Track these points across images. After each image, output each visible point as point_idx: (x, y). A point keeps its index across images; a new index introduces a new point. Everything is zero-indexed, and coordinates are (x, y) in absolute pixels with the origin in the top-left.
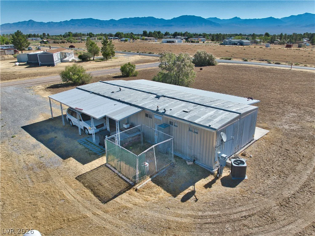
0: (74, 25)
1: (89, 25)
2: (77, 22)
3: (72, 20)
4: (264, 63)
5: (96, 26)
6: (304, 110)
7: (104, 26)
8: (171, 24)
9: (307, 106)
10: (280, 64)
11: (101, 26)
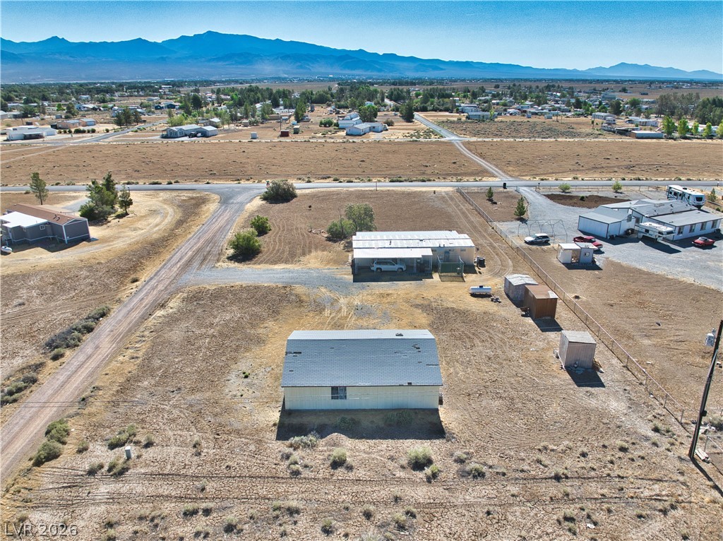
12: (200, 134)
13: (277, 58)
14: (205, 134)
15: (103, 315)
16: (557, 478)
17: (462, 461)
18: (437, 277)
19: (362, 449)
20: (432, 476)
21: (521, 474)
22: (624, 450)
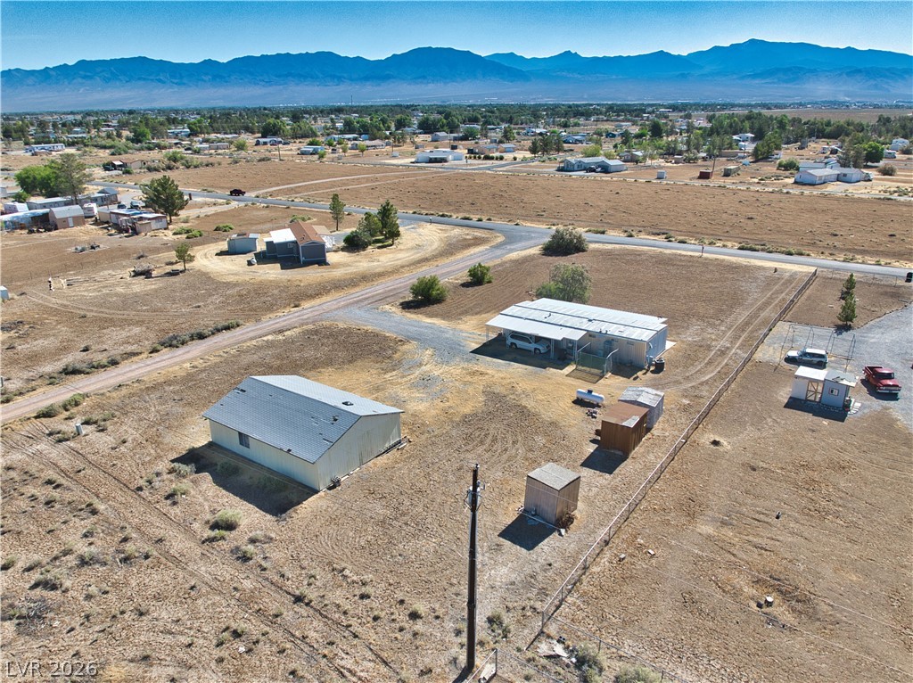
0: (88, 76)
1: (139, 79)
2: (98, 70)
3: (82, 63)
4: (660, 240)
5: (160, 81)
6: (708, 322)
7: (185, 80)
8: (388, 72)
9: (711, 317)
10: (685, 242)
11: (176, 81)
12: (599, 169)
13: (841, 75)
14: (606, 169)
15: (227, 328)
16: (298, 599)
17: (253, 541)
18: (569, 369)
19: (207, 495)
20: (211, 540)
21: (276, 578)
22: (414, 616)
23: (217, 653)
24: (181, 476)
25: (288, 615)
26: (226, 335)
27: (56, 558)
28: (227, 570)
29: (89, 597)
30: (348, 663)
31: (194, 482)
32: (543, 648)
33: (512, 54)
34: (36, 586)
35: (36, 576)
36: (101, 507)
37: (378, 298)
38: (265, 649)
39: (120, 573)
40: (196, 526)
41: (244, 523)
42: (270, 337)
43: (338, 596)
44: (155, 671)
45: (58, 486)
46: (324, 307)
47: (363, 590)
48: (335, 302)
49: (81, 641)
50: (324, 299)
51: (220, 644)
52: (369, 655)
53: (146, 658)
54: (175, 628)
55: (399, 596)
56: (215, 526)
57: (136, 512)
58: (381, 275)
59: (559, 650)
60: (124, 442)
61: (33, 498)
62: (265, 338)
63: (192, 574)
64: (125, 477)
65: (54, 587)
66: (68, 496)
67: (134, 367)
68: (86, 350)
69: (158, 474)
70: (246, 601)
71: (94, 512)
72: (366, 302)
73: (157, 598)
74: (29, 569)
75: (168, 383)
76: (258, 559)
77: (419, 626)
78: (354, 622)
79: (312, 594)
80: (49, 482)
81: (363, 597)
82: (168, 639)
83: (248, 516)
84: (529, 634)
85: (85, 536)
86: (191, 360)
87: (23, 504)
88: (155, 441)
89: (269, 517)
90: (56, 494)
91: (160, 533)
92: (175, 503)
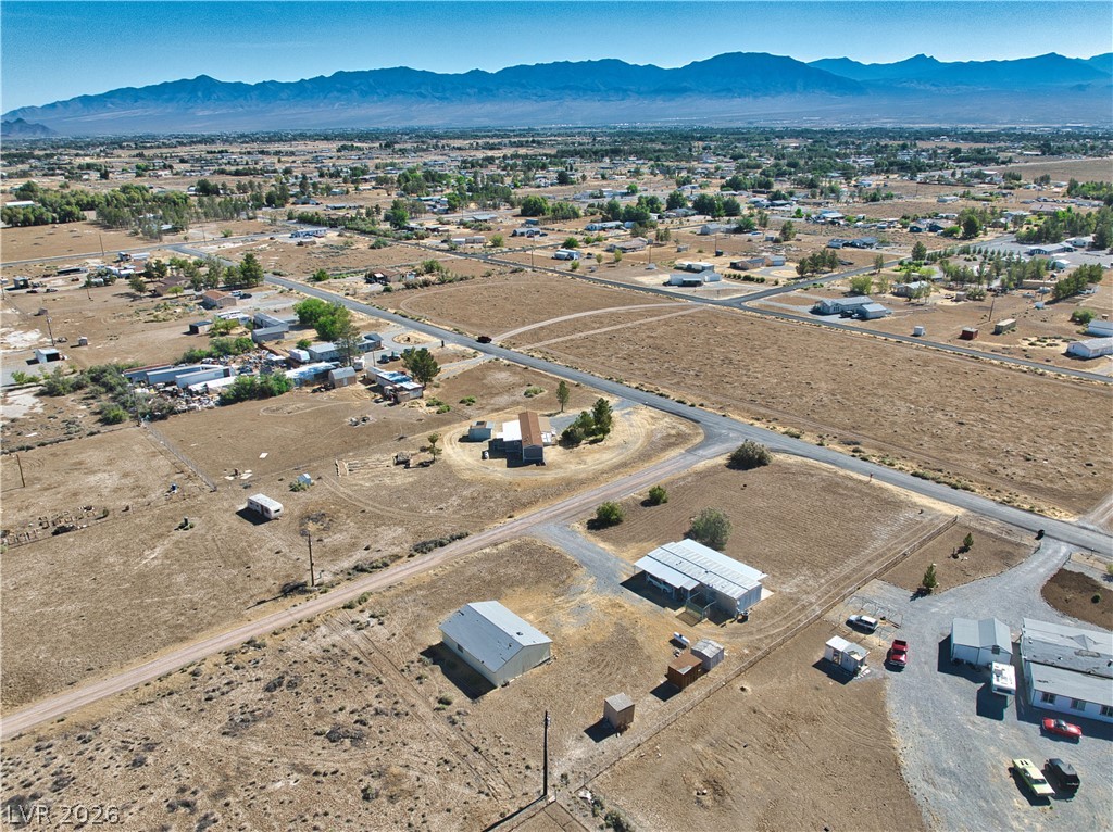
0: (345, 90)
2: (356, 82)
3: (339, 75)
4: (846, 453)
7: (448, 94)
8: (685, 84)
11: (438, 95)
12: (856, 315)
14: (863, 315)
15: (460, 538)
16: (476, 749)
17: (458, 713)
18: (681, 610)
19: (439, 681)
20: (438, 709)
21: (467, 736)
22: (528, 767)
23: (437, 769)
24: (425, 665)
25: (470, 757)
26: (458, 543)
27: (364, 708)
28: (445, 728)
29: (381, 732)
30: (493, 784)
31: (432, 670)
32: (582, 794)
33: (846, 59)
34: (356, 722)
35: (356, 718)
36: (384, 680)
37: (573, 512)
38: (457, 770)
39: (394, 721)
40: (431, 699)
41: (455, 701)
42: (487, 550)
43: (494, 751)
44: (411, 773)
45: (360, 663)
46: (531, 519)
47: (508, 750)
48: (539, 515)
49: (379, 752)
50: (534, 510)
51: (438, 765)
52: (502, 782)
53: (407, 766)
54: (420, 754)
55: (523, 756)
56: (440, 701)
57: (401, 687)
58: (582, 483)
59: (589, 796)
60: (394, 635)
61: (349, 669)
62: (484, 551)
63: (428, 728)
64: (395, 661)
65: (365, 724)
66: (366, 670)
67: (399, 569)
68: (367, 549)
69: (412, 662)
70: (452, 746)
71: (380, 683)
72: (562, 517)
73: (412, 737)
74: (352, 712)
75: (419, 587)
76: (460, 724)
77: (528, 773)
78: (499, 765)
79: (483, 748)
80: (356, 659)
81: (506, 753)
82: (416, 759)
83: (458, 697)
84: (578, 786)
85: (377, 697)
86: (434, 568)
87: (344, 671)
88: (410, 636)
89: (468, 699)
90: (360, 668)
91: (413, 701)
92: (421, 683)
